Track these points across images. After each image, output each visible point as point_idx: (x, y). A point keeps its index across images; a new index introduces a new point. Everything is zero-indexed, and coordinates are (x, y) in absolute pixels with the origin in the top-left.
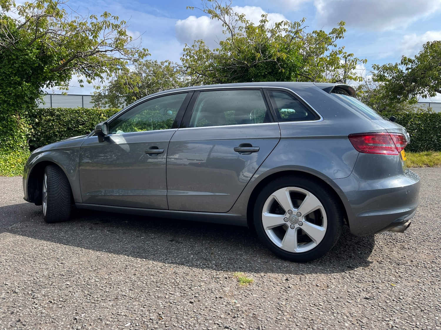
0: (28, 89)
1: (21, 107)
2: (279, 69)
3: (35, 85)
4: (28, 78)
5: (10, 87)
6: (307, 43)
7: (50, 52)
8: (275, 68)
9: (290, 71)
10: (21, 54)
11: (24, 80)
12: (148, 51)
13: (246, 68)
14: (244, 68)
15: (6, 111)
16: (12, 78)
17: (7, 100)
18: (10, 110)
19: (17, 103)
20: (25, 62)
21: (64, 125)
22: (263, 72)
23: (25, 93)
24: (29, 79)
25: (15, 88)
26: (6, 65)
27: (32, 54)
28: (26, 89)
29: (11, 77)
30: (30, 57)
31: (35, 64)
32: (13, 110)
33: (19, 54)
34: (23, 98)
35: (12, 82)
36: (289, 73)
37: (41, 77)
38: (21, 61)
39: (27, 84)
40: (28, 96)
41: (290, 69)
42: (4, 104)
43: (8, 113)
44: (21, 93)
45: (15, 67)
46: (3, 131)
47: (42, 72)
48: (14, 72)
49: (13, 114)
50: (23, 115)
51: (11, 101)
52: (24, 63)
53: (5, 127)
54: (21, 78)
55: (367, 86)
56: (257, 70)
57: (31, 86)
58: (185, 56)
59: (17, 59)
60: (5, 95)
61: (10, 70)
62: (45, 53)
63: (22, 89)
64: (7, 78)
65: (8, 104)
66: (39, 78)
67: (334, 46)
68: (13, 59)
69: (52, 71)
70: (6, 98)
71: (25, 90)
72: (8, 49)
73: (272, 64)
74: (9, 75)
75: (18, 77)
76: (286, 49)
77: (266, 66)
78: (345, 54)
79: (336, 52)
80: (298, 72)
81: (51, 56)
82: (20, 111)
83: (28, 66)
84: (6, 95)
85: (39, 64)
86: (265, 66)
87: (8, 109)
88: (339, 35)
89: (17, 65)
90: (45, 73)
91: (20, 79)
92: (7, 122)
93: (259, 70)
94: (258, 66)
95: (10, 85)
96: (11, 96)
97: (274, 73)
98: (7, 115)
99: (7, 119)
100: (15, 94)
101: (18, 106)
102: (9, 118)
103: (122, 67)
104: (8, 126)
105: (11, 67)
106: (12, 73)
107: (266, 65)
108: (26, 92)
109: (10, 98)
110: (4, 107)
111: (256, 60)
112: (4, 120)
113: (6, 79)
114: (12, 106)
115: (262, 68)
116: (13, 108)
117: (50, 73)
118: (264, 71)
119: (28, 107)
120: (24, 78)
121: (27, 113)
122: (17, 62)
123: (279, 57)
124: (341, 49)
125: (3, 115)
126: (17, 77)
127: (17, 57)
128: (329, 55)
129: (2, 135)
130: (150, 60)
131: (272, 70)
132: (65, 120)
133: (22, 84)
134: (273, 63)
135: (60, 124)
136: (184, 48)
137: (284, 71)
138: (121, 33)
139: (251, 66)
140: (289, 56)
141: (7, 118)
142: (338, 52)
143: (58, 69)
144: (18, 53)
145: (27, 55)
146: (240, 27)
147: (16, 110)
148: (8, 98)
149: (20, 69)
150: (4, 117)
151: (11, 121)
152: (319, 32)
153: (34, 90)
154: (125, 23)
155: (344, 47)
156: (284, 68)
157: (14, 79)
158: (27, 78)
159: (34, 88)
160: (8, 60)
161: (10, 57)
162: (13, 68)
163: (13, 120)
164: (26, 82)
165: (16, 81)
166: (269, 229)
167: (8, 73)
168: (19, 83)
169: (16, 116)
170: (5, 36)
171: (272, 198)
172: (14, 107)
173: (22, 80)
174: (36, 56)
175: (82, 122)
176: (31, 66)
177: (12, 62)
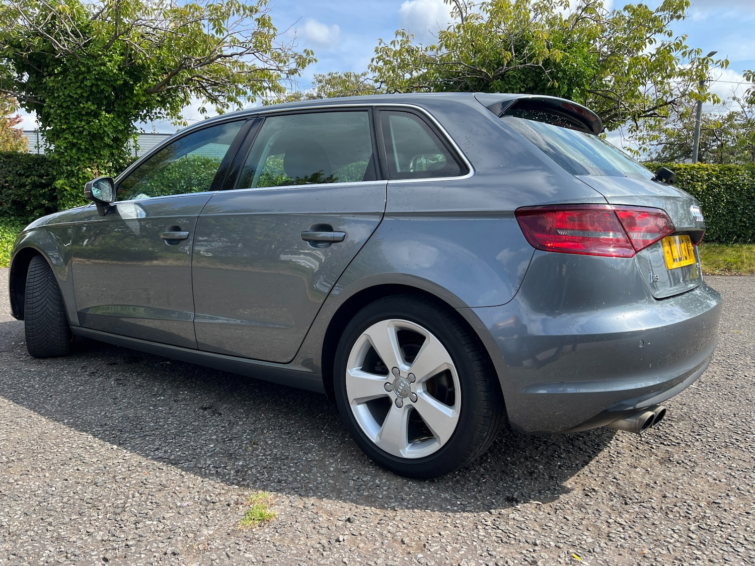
0: (110, 123)
1: (101, 155)
2: (549, 81)
3: (122, 118)
4: (110, 106)
5: (81, 121)
6: (609, 30)
7: (142, 59)
8: (541, 80)
9: (569, 85)
10: (95, 63)
11: (103, 108)
12: (312, 54)
13: (485, 82)
14: (483, 82)
15: (76, 162)
16: (82, 105)
17: (77, 143)
18: (82, 159)
19: (94, 148)
20: (101, 77)
21: (170, 187)
22: (517, 89)
23: (105, 131)
24: (112, 107)
25: (88, 123)
26: (72, 83)
27: (112, 64)
28: (107, 123)
29: (80, 103)
30: (108, 68)
31: (118, 80)
32: (87, 159)
33: (90, 64)
34: (102, 139)
35: (84, 113)
36: (568, 89)
37: (130, 103)
38: (95, 75)
39: (107, 115)
40: (110, 135)
41: (570, 80)
42: (71, 149)
43: (78, 165)
44: (98, 131)
45: (86, 85)
46: (71, 195)
47: (132, 94)
48: (85, 95)
49: (87, 166)
50: (105, 167)
51: (83, 144)
52: (100, 79)
53: (75, 188)
54: (97, 104)
55: (744, 114)
56: (506, 83)
57: (116, 119)
58: (375, 61)
59: (88, 72)
60: (73, 134)
61: (79, 91)
62: (133, 61)
63: (99, 124)
64: (75, 105)
65: (79, 149)
66: (127, 105)
67: (668, 34)
68: (83, 73)
69: (147, 92)
70: (74, 138)
71: (106, 126)
72: (73, 54)
73: (536, 72)
74: (77, 99)
75: (93, 104)
76: (564, 42)
77: (523, 77)
78: (684, 50)
79: (669, 46)
80: (587, 88)
81: (142, 67)
82: (98, 161)
83: (106, 85)
84: (76, 134)
85: (125, 80)
86: (520, 77)
87: (78, 157)
88: (675, 12)
89: (88, 83)
90: (136, 95)
91: (96, 106)
92: (78, 180)
93: (510, 83)
94: (508, 77)
95: (79, 116)
96: (82, 136)
97: (538, 89)
98: (77, 168)
99: (78, 175)
100: (90, 133)
101: (95, 153)
102: (80, 172)
103: (270, 85)
104: (79, 185)
105: (80, 87)
106: (82, 96)
107: (523, 74)
108: (106, 129)
109: (81, 139)
110: (72, 155)
111: (503, 65)
112: (73, 176)
113: (74, 107)
114: (85, 152)
115: (515, 81)
116: (87, 156)
117: (144, 95)
118: (518, 86)
119: (112, 154)
120: (102, 105)
121: (111, 164)
122: (88, 78)
123: (549, 59)
124: (680, 41)
125: (71, 167)
126: (90, 103)
127: (88, 69)
128: (655, 53)
129: (71, 201)
130: (336, 73)
131: (535, 83)
132: (171, 177)
133: (101, 115)
134: (538, 70)
135: (162, 184)
136: (377, 47)
137: (556, 84)
138: (263, 22)
139: (494, 77)
140: (568, 55)
141: (77, 172)
142: (673, 47)
143: (157, 89)
144: (89, 62)
145: (104, 64)
146: (483, 3)
147: (93, 160)
148: (78, 139)
149: (94, 89)
150: (72, 171)
151: (84, 177)
152: (635, 7)
153: (119, 125)
154: (265, 4)
155: (686, 36)
156: (558, 79)
157: (85, 107)
158: (108, 105)
159: (119, 122)
160: (74, 74)
161: (77, 69)
162: (83, 88)
163: (86, 176)
164: (106, 112)
165: (89, 111)
166: (359, 404)
167: (75, 96)
168: (95, 113)
169: (92, 169)
170: (67, 33)
171: (365, 339)
172: (89, 155)
173: (99, 108)
174: (119, 66)
175: (198, 180)
176: (112, 85)
177: (81, 77)
